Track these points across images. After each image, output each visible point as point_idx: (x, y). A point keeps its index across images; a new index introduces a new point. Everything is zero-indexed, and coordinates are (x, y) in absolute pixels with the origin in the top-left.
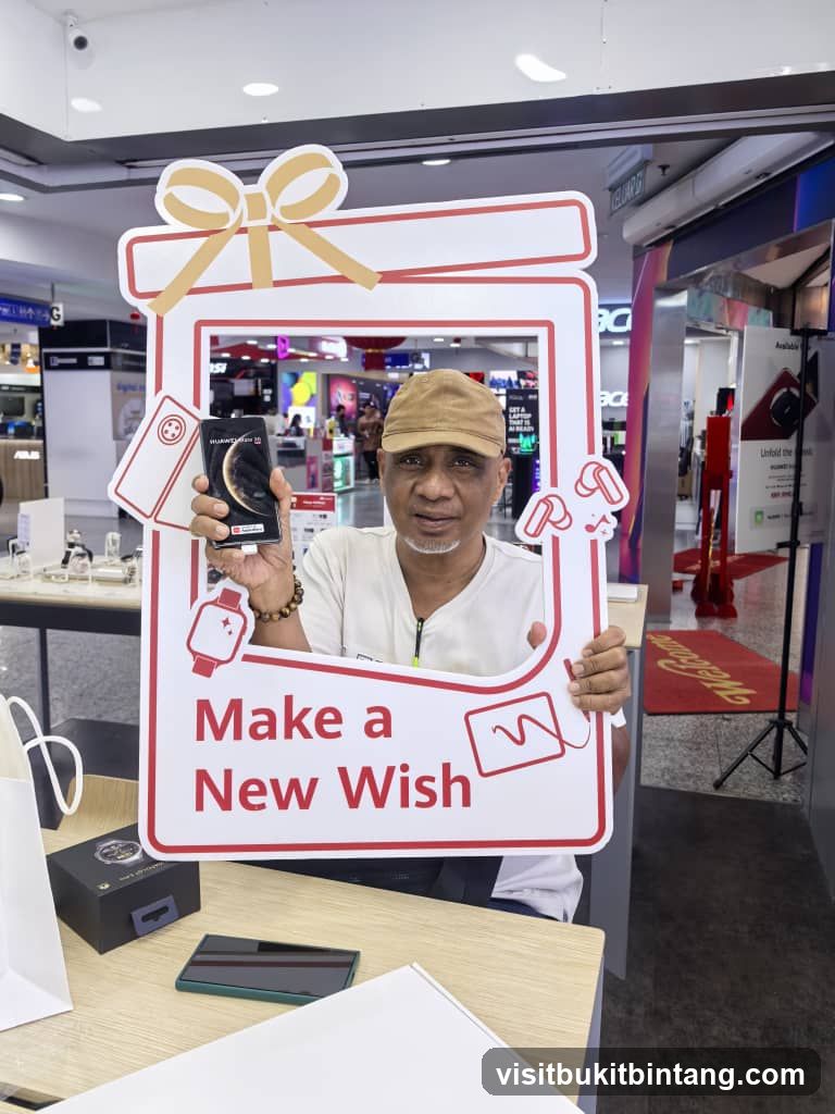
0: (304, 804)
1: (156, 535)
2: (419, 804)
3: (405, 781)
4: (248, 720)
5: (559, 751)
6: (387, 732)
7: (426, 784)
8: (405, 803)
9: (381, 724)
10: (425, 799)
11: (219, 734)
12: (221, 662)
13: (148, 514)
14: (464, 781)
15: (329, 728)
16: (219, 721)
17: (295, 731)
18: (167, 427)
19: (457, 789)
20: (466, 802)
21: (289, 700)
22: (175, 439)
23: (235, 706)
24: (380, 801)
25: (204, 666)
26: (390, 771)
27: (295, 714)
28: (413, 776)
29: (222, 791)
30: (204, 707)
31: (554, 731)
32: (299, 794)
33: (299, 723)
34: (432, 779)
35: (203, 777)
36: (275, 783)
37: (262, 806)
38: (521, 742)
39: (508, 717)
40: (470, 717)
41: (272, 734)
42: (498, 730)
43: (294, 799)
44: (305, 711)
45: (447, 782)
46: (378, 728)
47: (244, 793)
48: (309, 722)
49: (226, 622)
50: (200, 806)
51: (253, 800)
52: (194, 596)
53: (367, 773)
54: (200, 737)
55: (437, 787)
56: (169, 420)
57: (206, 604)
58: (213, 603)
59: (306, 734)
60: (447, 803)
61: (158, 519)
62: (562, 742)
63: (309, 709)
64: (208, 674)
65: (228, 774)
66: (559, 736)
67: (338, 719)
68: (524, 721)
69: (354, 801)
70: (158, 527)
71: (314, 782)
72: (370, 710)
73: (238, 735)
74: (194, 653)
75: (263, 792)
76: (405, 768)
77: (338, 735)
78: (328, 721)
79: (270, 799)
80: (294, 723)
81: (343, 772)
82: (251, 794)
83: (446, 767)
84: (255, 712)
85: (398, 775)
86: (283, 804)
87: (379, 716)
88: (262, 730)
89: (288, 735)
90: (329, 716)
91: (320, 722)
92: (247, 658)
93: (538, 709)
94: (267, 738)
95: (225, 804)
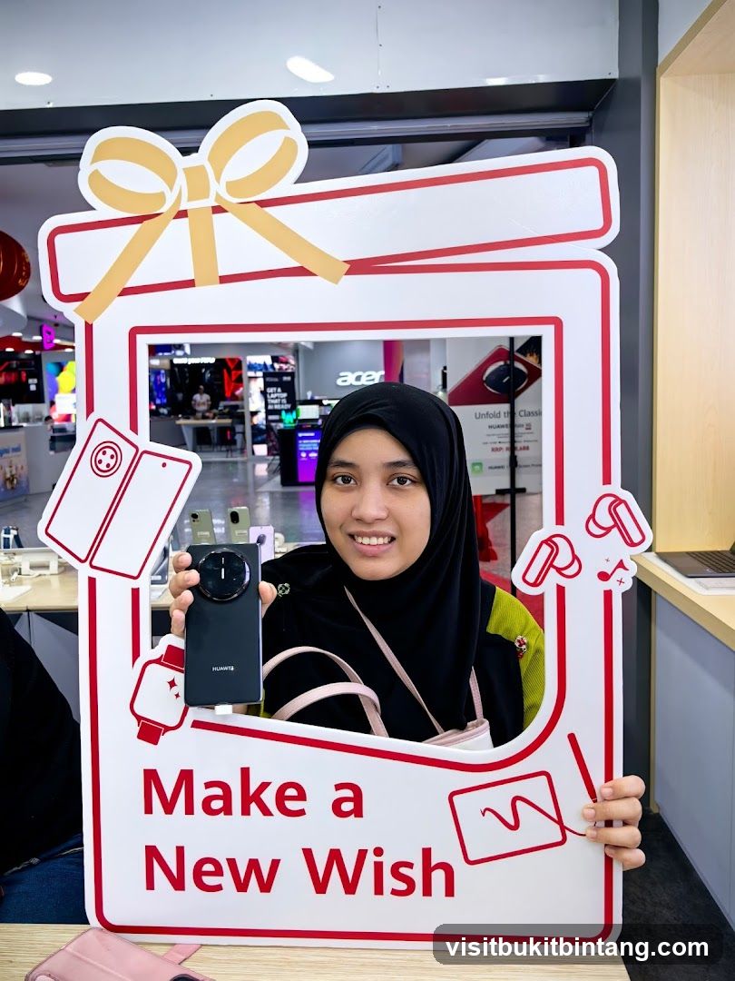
0: (265, 887)
1: (92, 582)
2: (395, 892)
3: (378, 867)
4: (200, 794)
5: (559, 838)
6: (358, 812)
7: (403, 870)
8: (379, 890)
9: (351, 802)
10: (402, 886)
11: (169, 808)
12: (168, 729)
13: (83, 558)
14: (448, 869)
15: (290, 805)
16: (169, 793)
17: (253, 807)
18: (100, 456)
19: (438, 877)
20: (450, 891)
21: (245, 773)
22: (110, 470)
23: (186, 777)
24: (350, 887)
25: (150, 732)
26: (362, 855)
27: (253, 788)
28: (388, 861)
29: (174, 871)
30: (151, 777)
31: (555, 817)
32: (259, 876)
33: (257, 798)
34: (410, 865)
35: (152, 853)
36: (232, 863)
37: (218, 888)
38: (515, 827)
39: (500, 799)
40: (455, 798)
41: (227, 810)
42: (487, 813)
43: (253, 879)
44: (264, 786)
45: (428, 870)
46: (347, 807)
47: (198, 873)
48: (269, 797)
49: (172, 684)
50: (150, 885)
51: (208, 880)
52: (136, 653)
53: (335, 856)
54: (149, 810)
55: (416, 874)
56: (102, 448)
57: (150, 662)
58: (157, 661)
59: (266, 811)
60: (427, 891)
61: (94, 563)
62: (563, 829)
63: (269, 784)
64: (154, 741)
65: (180, 851)
66: (559, 821)
67: (302, 796)
68: (519, 804)
69: (321, 887)
70: (94, 573)
71: (275, 864)
72: (339, 787)
73: (189, 810)
74: (139, 718)
75: (218, 872)
76: (378, 852)
77: (301, 813)
78: (290, 798)
79: (227, 880)
80: (251, 799)
81: (308, 853)
82: (205, 873)
83: (427, 853)
84: (208, 785)
85: (370, 859)
86: (242, 886)
87: (348, 793)
88: (217, 804)
89: (246, 811)
90: (291, 792)
91: (281, 798)
92: (197, 724)
93: (536, 790)
94: (222, 813)
95: (178, 884)
